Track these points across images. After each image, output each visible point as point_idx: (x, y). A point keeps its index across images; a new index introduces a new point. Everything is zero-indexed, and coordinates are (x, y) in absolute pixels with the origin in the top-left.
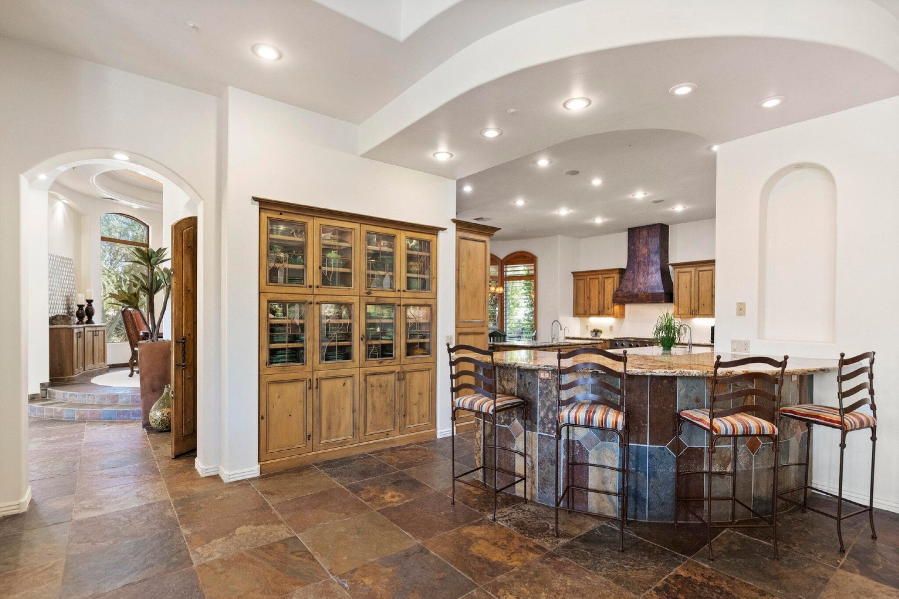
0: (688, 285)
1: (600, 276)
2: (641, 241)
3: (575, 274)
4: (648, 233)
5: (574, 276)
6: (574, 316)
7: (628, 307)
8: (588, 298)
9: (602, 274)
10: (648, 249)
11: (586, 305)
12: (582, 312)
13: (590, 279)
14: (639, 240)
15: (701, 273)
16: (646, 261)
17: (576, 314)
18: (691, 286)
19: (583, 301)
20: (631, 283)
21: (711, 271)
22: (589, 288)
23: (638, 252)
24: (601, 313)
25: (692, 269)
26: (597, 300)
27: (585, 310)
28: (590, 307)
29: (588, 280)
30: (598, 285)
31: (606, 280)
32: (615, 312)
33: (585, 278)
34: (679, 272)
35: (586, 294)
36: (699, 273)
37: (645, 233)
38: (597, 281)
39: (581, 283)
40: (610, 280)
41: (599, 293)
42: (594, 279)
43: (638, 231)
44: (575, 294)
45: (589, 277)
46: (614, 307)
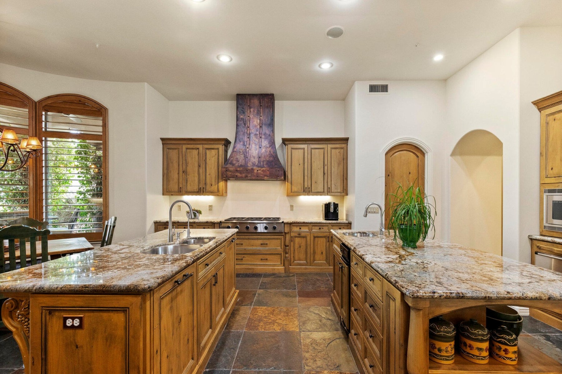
0: (301, 162)
1: (200, 147)
2: (252, 110)
3: (165, 141)
4: (260, 103)
5: (163, 144)
6: (163, 195)
7: (230, 184)
8: (183, 172)
9: (202, 144)
10: (260, 120)
11: (181, 180)
12: (176, 188)
13: (187, 149)
14: (250, 108)
15: (313, 150)
16: (258, 133)
17: (166, 191)
18: (304, 164)
19: (176, 176)
20: (242, 156)
21: (323, 150)
22: (186, 160)
23: (248, 123)
24: (200, 191)
25: (305, 146)
26: (196, 175)
27: (181, 186)
28: (187, 183)
29: (184, 149)
30: (197, 157)
31: (208, 152)
32: (220, 189)
33: (180, 147)
34: (292, 148)
35: (181, 166)
36: (311, 151)
37: (256, 102)
38: (195, 152)
39: (174, 154)
40: (214, 152)
41: (199, 166)
42: (193, 149)
43: (249, 99)
44: (165, 166)
45: (184, 147)
46: (218, 183)
